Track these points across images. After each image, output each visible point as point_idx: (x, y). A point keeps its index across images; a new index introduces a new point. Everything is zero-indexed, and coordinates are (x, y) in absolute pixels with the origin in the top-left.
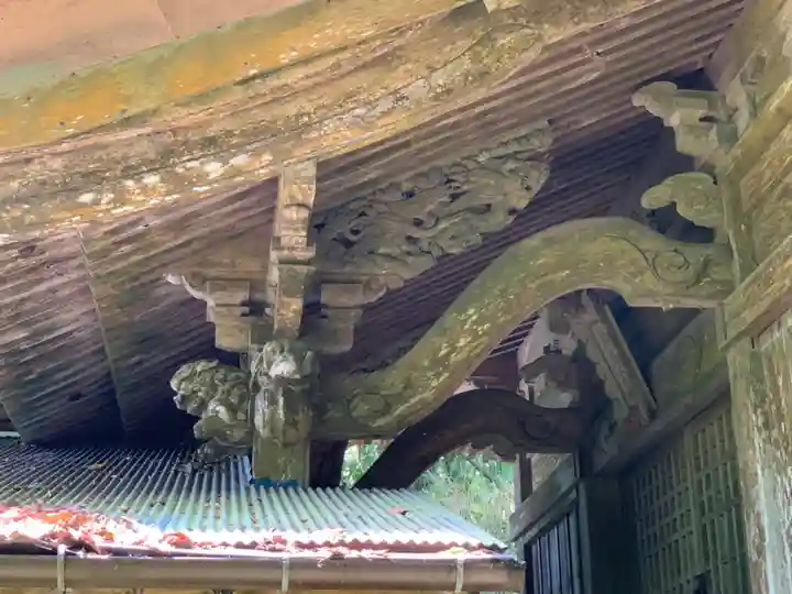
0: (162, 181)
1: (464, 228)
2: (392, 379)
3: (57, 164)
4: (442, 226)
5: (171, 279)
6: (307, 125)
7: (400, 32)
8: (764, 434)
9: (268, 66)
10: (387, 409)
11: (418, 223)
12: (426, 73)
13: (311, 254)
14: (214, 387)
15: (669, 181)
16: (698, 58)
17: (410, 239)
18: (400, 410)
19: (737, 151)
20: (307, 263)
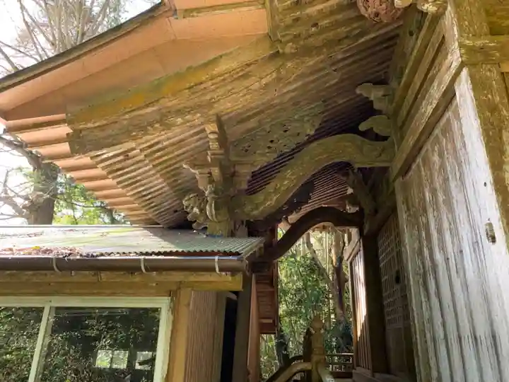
0: (161, 125)
1: (288, 141)
2: (260, 197)
3: (125, 122)
4: (280, 142)
5: (184, 166)
6: (214, 102)
7: (248, 65)
8: (407, 213)
9: (198, 82)
10: (257, 208)
11: (272, 141)
12: (259, 79)
13: (222, 151)
14: (195, 203)
15: (370, 119)
16: (381, 73)
17: (269, 147)
18: (261, 208)
19: (394, 105)
20: (221, 154)
